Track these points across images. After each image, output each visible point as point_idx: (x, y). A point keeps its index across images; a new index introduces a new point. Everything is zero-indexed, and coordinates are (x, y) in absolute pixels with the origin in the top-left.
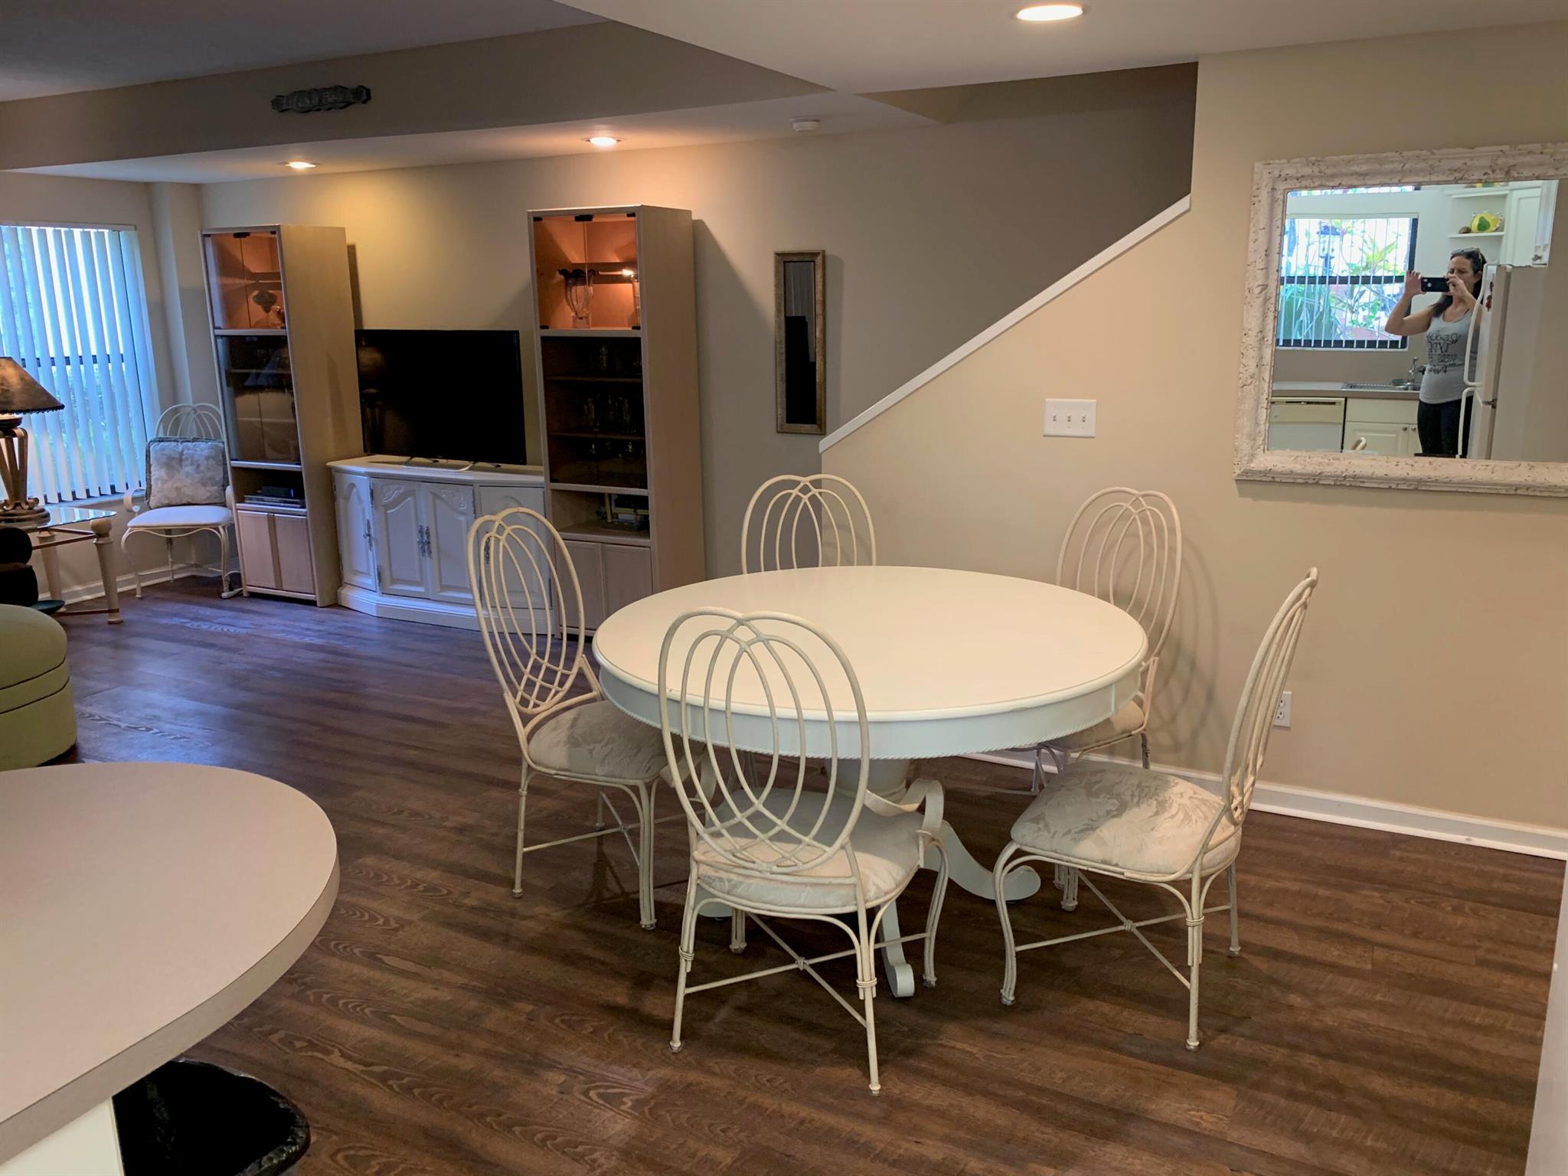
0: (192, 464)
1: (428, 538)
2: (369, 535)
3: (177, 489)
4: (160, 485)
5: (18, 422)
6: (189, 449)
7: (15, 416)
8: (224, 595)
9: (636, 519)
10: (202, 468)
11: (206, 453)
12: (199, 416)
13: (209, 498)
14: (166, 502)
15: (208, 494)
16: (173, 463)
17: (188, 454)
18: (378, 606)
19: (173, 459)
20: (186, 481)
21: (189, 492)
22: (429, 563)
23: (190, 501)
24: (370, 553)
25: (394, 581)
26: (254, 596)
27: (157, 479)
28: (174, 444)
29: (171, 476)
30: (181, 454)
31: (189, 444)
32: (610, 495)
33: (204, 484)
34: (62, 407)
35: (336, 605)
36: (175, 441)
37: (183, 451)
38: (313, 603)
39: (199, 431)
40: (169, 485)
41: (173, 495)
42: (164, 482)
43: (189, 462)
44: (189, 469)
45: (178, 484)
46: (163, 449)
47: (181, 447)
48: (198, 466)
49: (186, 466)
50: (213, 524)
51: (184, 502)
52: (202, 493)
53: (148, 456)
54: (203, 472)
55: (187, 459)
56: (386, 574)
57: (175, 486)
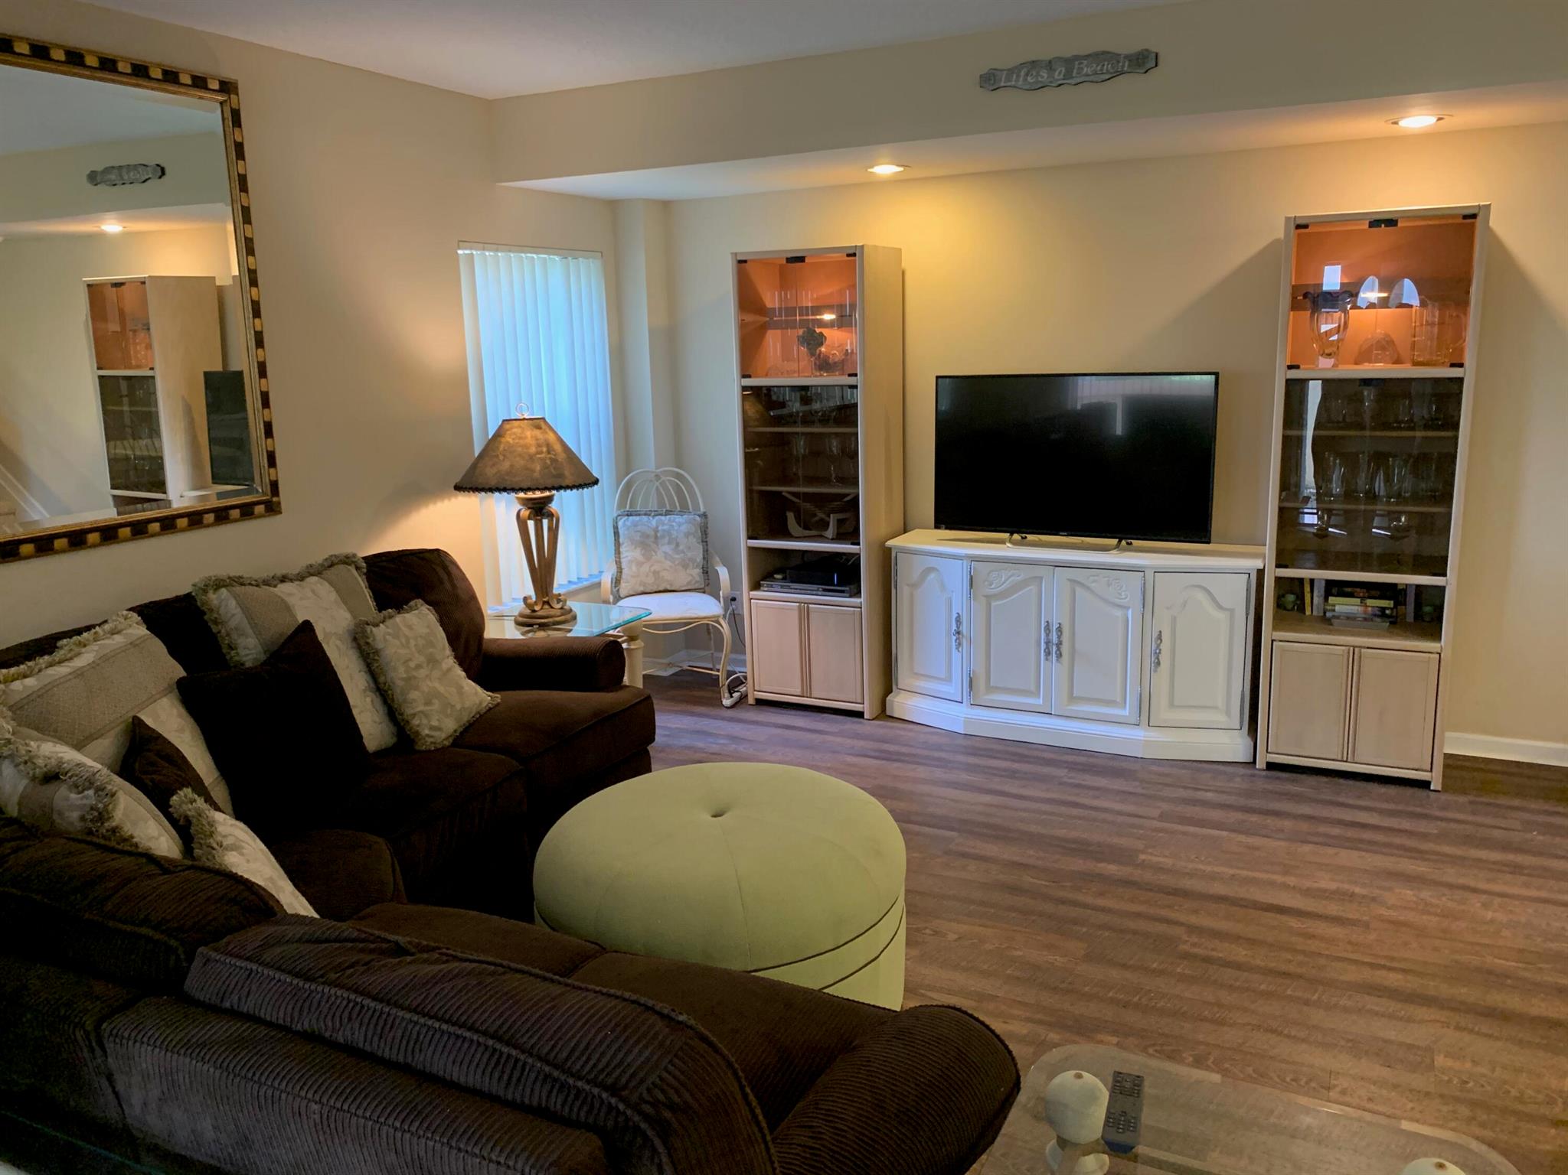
0: (669, 543)
1: (1059, 637)
2: (958, 633)
3: (656, 573)
4: (634, 568)
5: (550, 499)
6: (663, 524)
7: (547, 493)
8: (727, 702)
9: (1365, 612)
10: (681, 548)
11: (684, 528)
12: (663, 484)
13: (689, 583)
14: (641, 589)
15: (690, 578)
16: (648, 542)
17: (664, 530)
18: (968, 721)
19: (648, 536)
20: (665, 563)
21: (669, 577)
22: (1056, 670)
23: (669, 588)
24: (956, 656)
25: (990, 689)
26: (760, 703)
27: (630, 562)
28: (645, 518)
29: (648, 558)
30: (656, 531)
31: (663, 518)
32: (1312, 581)
33: (685, 567)
34: (596, 482)
35: (883, 713)
36: (645, 514)
37: (657, 527)
38: (859, 715)
39: (672, 503)
40: (645, 568)
41: (650, 580)
42: (640, 564)
43: (666, 540)
44: (667, 549)
45: (656, 567)
46: (635, 525)
47: (654, 522)
48: (677, 545)
49: (662, 545)
50: (714, 617)
51: (661, 589)
52: (682, 578)
53: (616, 534)
54: (683, 552)
55: (663, 537)
56: (981, 684)
57: (652, 569)
